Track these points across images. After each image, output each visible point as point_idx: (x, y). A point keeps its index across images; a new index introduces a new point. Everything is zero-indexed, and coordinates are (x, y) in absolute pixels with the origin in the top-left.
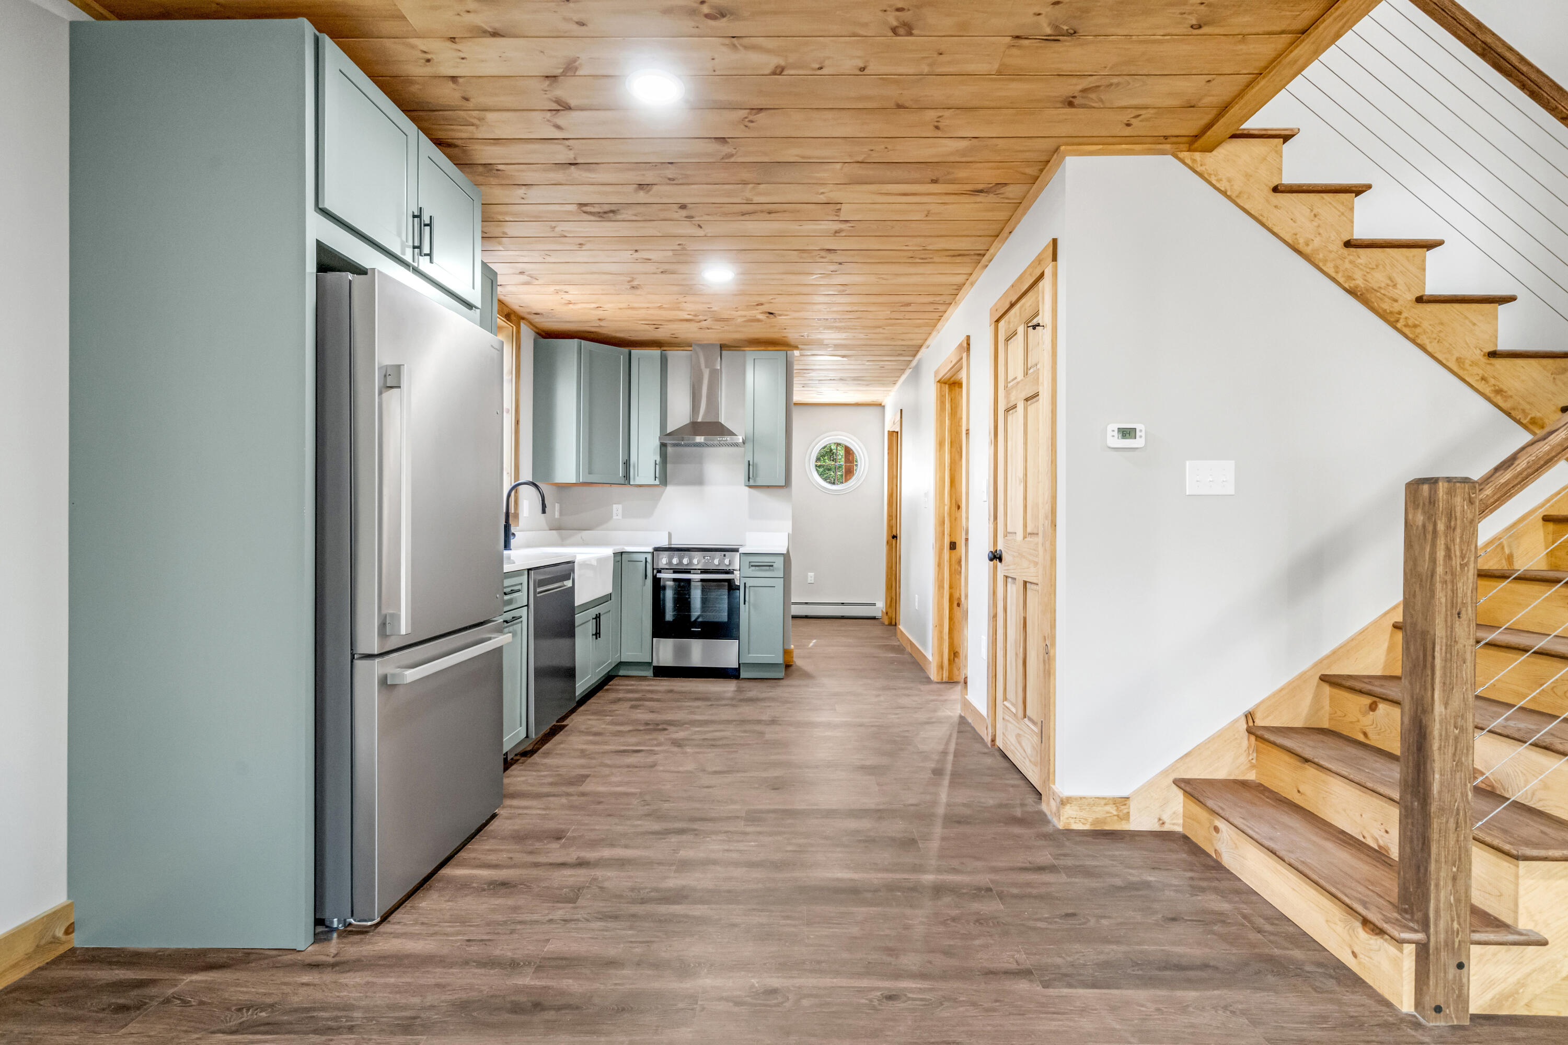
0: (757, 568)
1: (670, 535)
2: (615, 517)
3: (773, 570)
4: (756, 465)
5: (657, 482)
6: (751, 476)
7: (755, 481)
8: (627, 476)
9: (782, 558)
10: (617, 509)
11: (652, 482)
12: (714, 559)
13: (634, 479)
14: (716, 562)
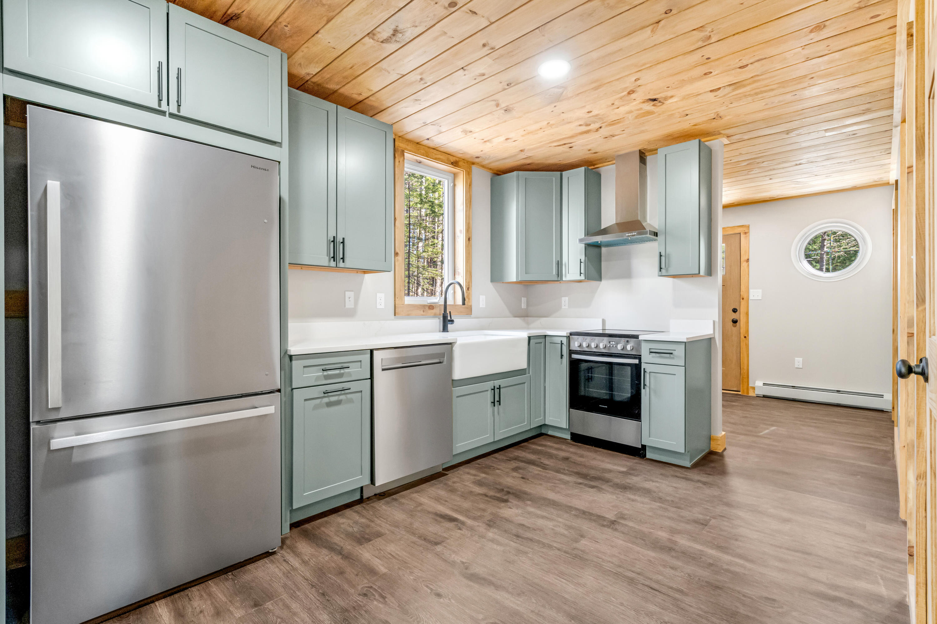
0: (657, 355)
1: (604, 322)
2: (563, 307)
3: (673, 358)
4: (669, 255)
5: (583, 277)
6: (663, 266)
7: (667, 270)
8: (559, 274)
9: (683, 346)
10: (565, 300)
11: (578, 278)
12: (617, 344)
13: (566, 276)
14: (619, 347)
